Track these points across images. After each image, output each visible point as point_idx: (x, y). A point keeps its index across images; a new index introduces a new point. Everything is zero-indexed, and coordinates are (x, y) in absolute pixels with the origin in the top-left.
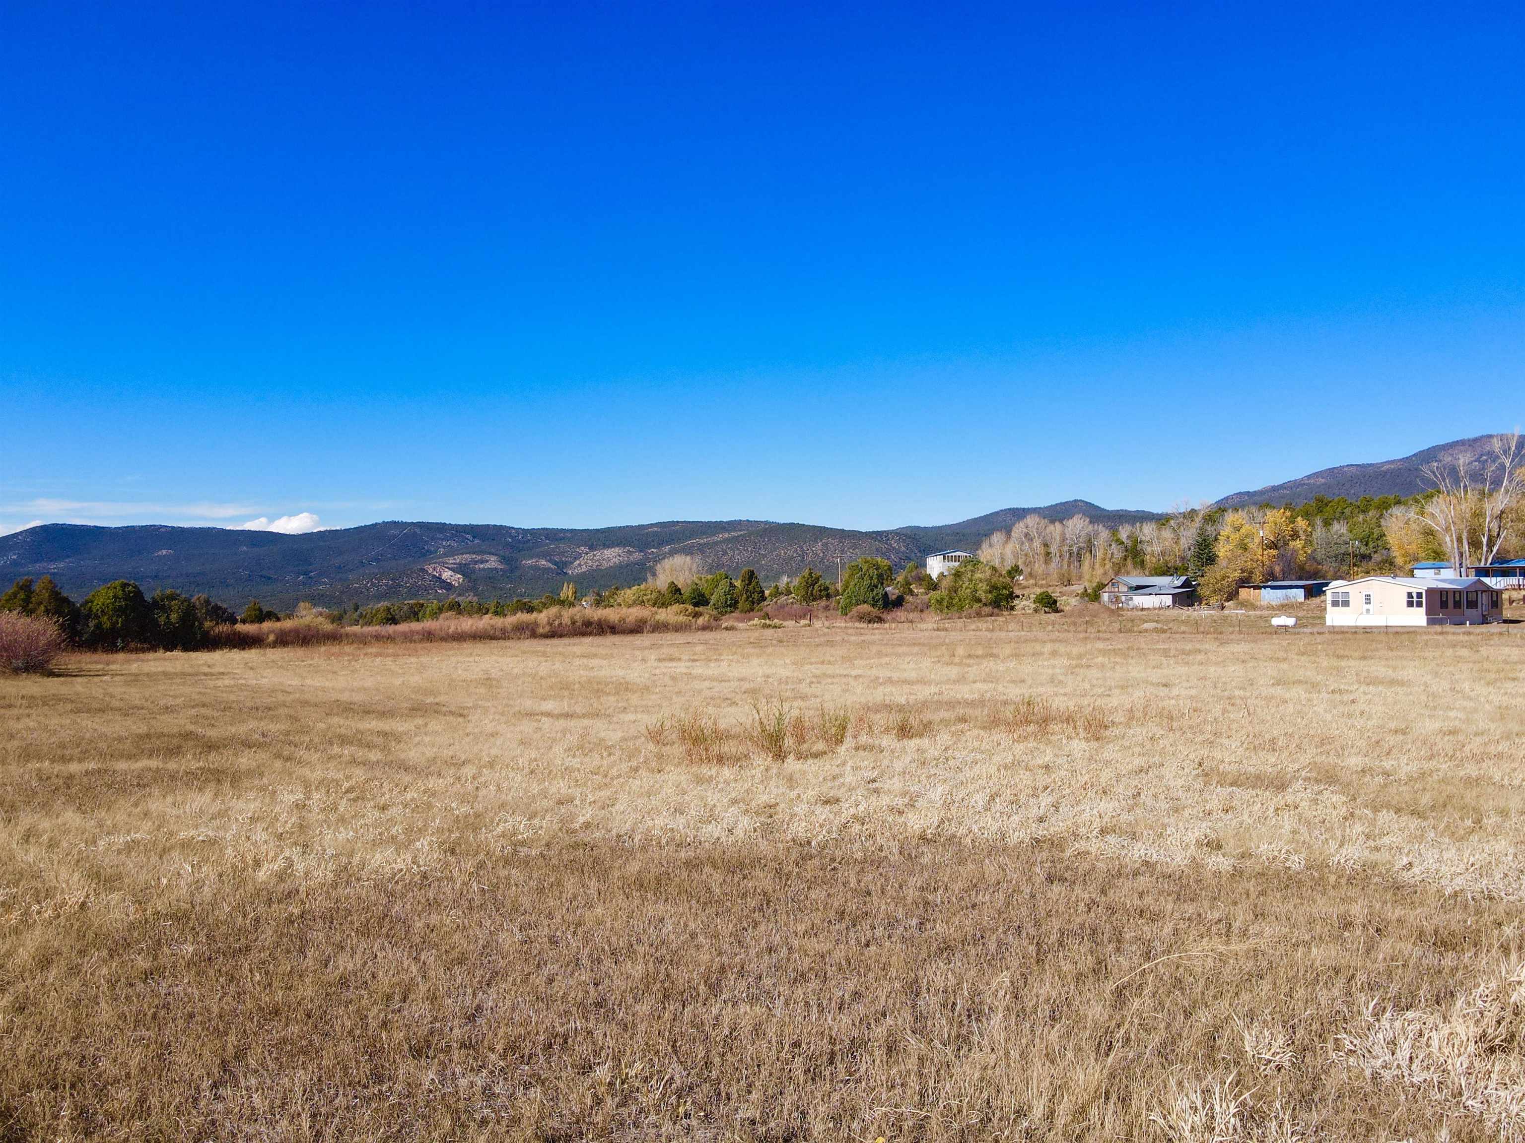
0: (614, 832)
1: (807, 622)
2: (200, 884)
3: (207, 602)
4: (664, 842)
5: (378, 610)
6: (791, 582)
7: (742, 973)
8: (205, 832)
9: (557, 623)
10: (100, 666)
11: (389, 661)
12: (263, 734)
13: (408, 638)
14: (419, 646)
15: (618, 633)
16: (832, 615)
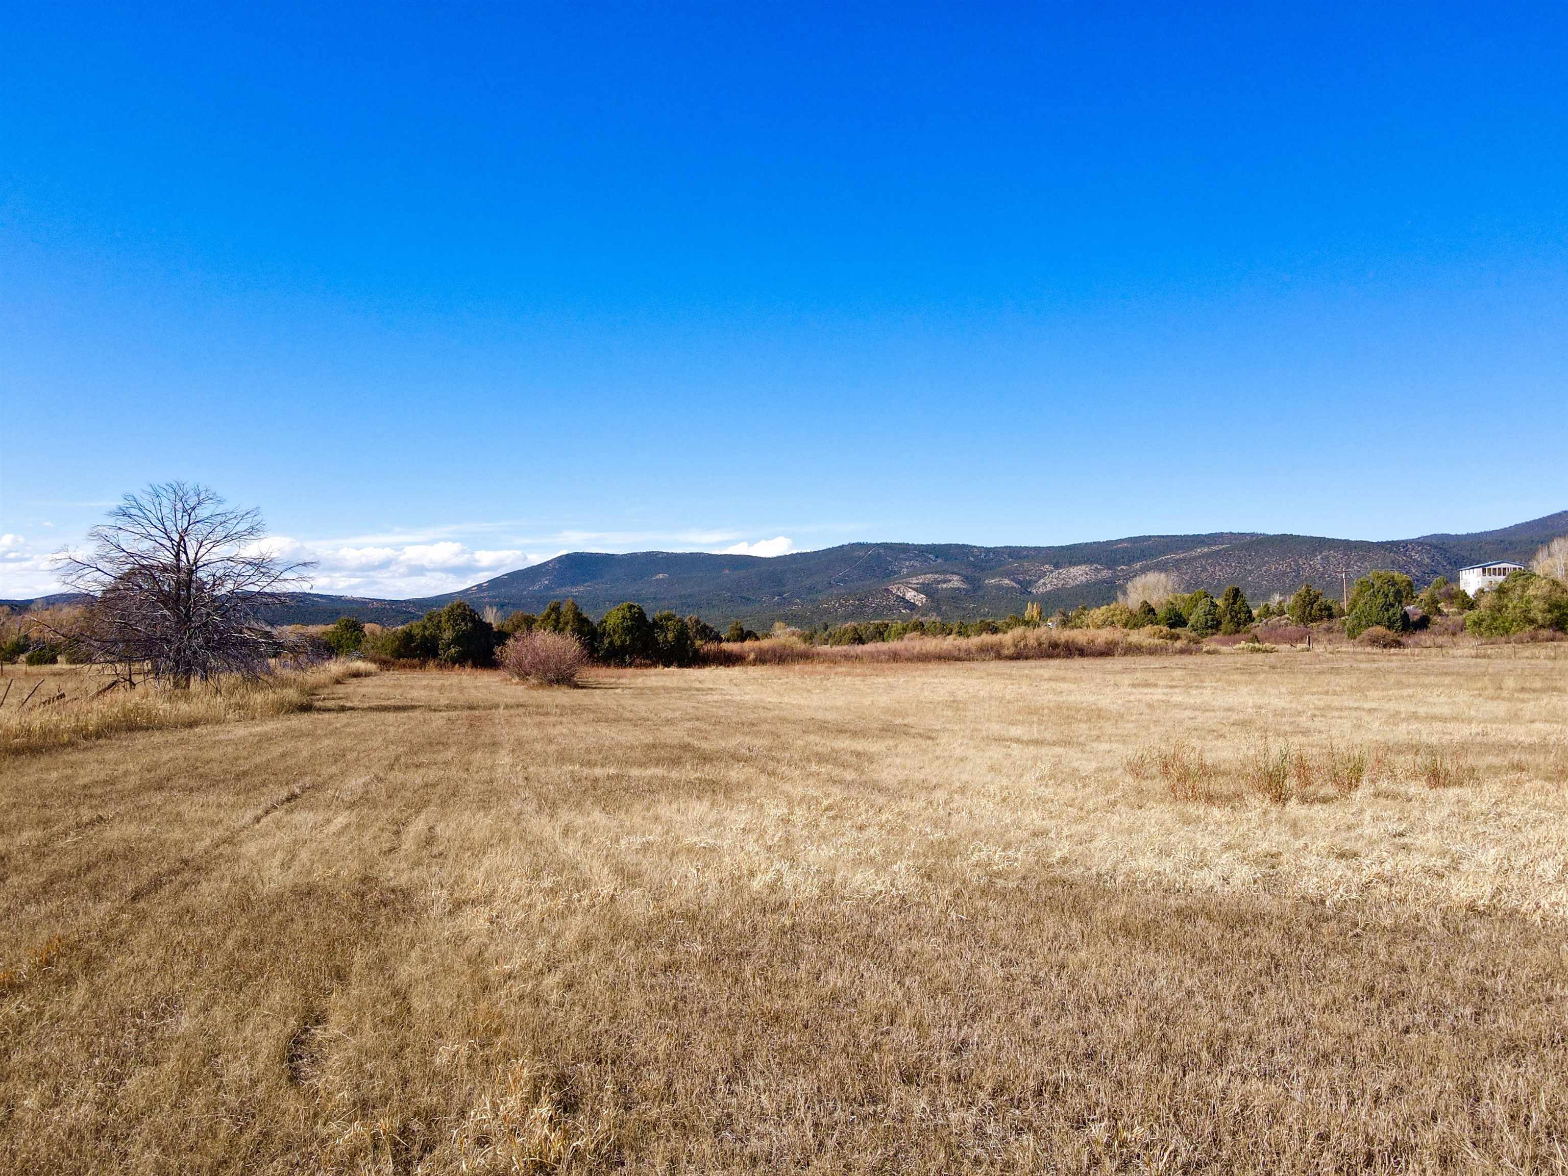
0: (1094, 871)
1: (1305, 646)
2: (705, 888)
3: (697, 622)
4: (1149, 885)
5: (846, 630)
6: (1284, 601)
7: (1250, 1043)
8: (706, 839)
9: (1022, 644)
10: (613, 680)
11: (858, 681)
12: (749, 749)
13: (875, 658)
14: (886, 666)
15: (1087, 655)
16: (1336, 638)
